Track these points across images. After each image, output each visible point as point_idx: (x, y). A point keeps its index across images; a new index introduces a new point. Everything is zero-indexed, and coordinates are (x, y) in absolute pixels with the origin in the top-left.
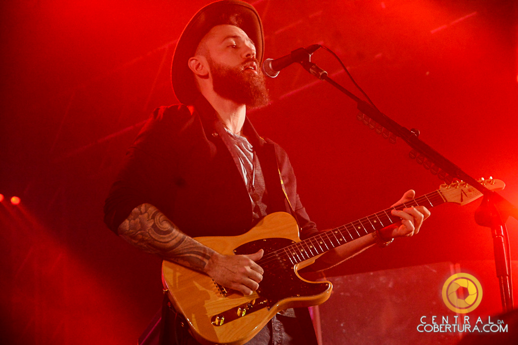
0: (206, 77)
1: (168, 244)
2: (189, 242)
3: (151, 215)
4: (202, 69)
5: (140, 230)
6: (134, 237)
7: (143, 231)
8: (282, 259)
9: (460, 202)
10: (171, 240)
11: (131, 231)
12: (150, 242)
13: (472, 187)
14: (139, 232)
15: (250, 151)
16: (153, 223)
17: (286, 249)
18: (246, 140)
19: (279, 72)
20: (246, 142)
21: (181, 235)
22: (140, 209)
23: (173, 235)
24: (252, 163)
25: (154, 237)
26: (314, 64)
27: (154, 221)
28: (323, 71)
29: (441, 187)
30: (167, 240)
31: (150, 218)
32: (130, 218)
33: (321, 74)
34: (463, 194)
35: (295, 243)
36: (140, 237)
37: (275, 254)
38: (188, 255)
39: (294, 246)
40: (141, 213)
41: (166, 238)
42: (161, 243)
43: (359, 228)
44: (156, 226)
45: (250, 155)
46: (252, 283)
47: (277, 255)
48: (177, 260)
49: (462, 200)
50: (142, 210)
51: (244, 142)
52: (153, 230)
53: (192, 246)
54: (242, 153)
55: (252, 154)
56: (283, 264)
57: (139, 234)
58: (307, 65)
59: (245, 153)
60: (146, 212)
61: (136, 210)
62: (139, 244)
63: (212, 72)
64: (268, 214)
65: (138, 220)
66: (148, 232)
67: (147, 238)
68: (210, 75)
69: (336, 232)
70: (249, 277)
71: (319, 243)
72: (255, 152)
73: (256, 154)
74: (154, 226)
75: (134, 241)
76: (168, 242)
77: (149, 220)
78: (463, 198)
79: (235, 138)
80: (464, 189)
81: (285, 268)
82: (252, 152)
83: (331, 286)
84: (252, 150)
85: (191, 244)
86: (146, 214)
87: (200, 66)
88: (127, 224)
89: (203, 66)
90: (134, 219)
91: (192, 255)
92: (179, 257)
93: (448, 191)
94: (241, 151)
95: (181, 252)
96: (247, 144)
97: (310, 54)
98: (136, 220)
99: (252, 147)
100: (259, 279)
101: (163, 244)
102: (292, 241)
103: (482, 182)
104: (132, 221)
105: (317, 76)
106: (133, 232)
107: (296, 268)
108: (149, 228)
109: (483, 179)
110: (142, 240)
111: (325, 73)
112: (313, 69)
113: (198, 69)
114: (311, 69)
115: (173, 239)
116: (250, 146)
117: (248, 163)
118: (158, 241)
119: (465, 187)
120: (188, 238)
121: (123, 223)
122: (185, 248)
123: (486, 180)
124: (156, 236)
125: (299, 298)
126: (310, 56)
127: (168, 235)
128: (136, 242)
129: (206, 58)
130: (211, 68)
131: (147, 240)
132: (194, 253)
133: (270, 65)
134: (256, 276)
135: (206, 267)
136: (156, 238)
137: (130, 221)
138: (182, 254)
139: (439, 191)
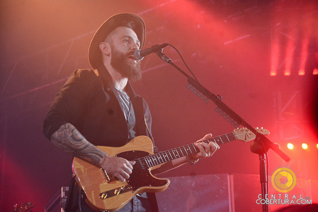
0: (109, 55)
1: (79, 147)
2: (92, 147)
3: (71, 130)
4: (106, 50)
5: (64, 138)
6: (60, 142)
7: (65, 139)
8: (142, 163)
9: (244, 140)
10: (81, 145)
11: (58, 138)
12: (69, 145)
13: (252, 132)
14: (63, 139)
15: (128, 100)
16: (72, 134)
17: (146, 158)
18: (126, 94)
19: (143, 57)
20: (126, 95)
21: (88, 142)
22: (65, 126)
23: (83, 142)
24: (129, 107)
25: (71, 142)
26: (164, 54)
27: (73, 133)
28: (169, 59)
29: (234, 130)
30: (79, 145)
31: (71, 131)
32: (59, 131)
33: (168, 60)
34: (247, 136)
35: (151, 155)
36: (64, 142)
37: (139, 160)
38: (90, 154)
39: (150, 157)
40: (66, 128)
41: (78, 144)
42: (76, 146)
43: (188, 149)
44: (74, 136)
45: (127, 103)
46: (126, 175)
47: (140, 161)
48: (84, 157)
49: (246, 139)
50: (66, 127)
51: (124, 95)
52: (71, 139)
53: (93, 149)
54: (123, 101)
55: (128, 102)
56: (143, 167)
57: (63, 140)
58: (161, 55)
59: (125, 101)
60: (68, 128)
61: (63, 126)
62: (62, 146)
63: (112, 53)
64: (136, 136)
65: (63, 132)
66: (68, 140)
67: (67, 143)
68: (111, 55)
69: (175, 151)
70: (125, 171)
71: (164, 156)
72: (131, 101)
73: (132, 102)
74: (72, 136)
75: (59, 144)
76: (79, 146)
77: (70, 132)
78: (246, 138)
79: (120, 92)
80: (247, 133)
81: (144, 169)
82: (129, 101)
83: (169, 182)
84: (129, 100)
85: (93, 148)
86: (69, 129)
87: (106, 48)
88: (56, 134)
89: (107, 48)
90: (61, 132)
91: (93, 154)
92: (85, 155)
93: (238, 133)
94: (123, 100)
95: (87, 152)
96: (126, 96)
97: (163, 48)
98: (62, 132)
99: (129, 98)
100: (130, 173)
101: (77, 147)
102: (149, 153)
103: (257, 130)
104: (60, 133)
105: (166, 61)
106: (59, 139)
107: (150, 169)
108: (69, 137)
109: (258, 128)
110: (65, 144)
111: (170, 60)
112: (163, 57)
113: (105, 50)
114: (162, 57)
115: (82, 145)
116: (128, 97)
117: (126, 107)
118: (74, 145)
119: (248, 132)
120: (91, 145)
121: (55, 133)
122: (89, 150)
123: (260, 129)
124: (73, 142)
125: (150, 187)
126: (162, 49)
127: (80, 142)
128: (61, 145)
129: (110, 45)
130: (112, 51)
131: (67, 144)
132: (94, 153)
133: (139, 53)
134: (128, 171)
135: (101, 162)
136: (73, 143)
137: (58, 132)
138: (88, 153)
139: (234, 133)
